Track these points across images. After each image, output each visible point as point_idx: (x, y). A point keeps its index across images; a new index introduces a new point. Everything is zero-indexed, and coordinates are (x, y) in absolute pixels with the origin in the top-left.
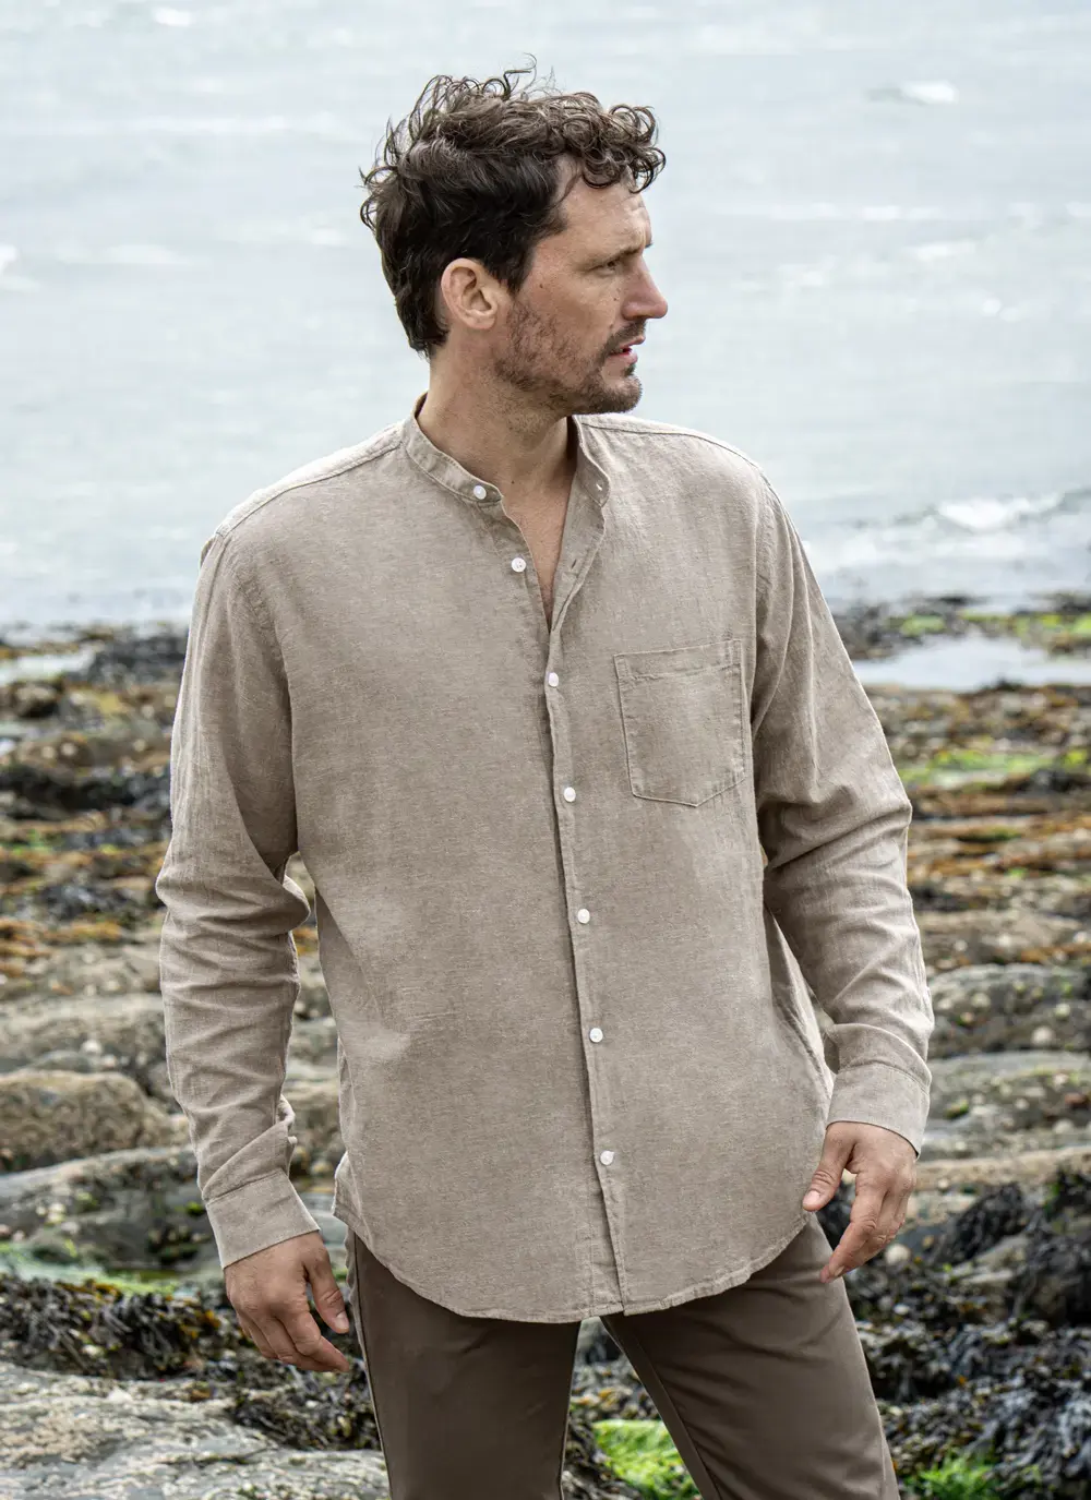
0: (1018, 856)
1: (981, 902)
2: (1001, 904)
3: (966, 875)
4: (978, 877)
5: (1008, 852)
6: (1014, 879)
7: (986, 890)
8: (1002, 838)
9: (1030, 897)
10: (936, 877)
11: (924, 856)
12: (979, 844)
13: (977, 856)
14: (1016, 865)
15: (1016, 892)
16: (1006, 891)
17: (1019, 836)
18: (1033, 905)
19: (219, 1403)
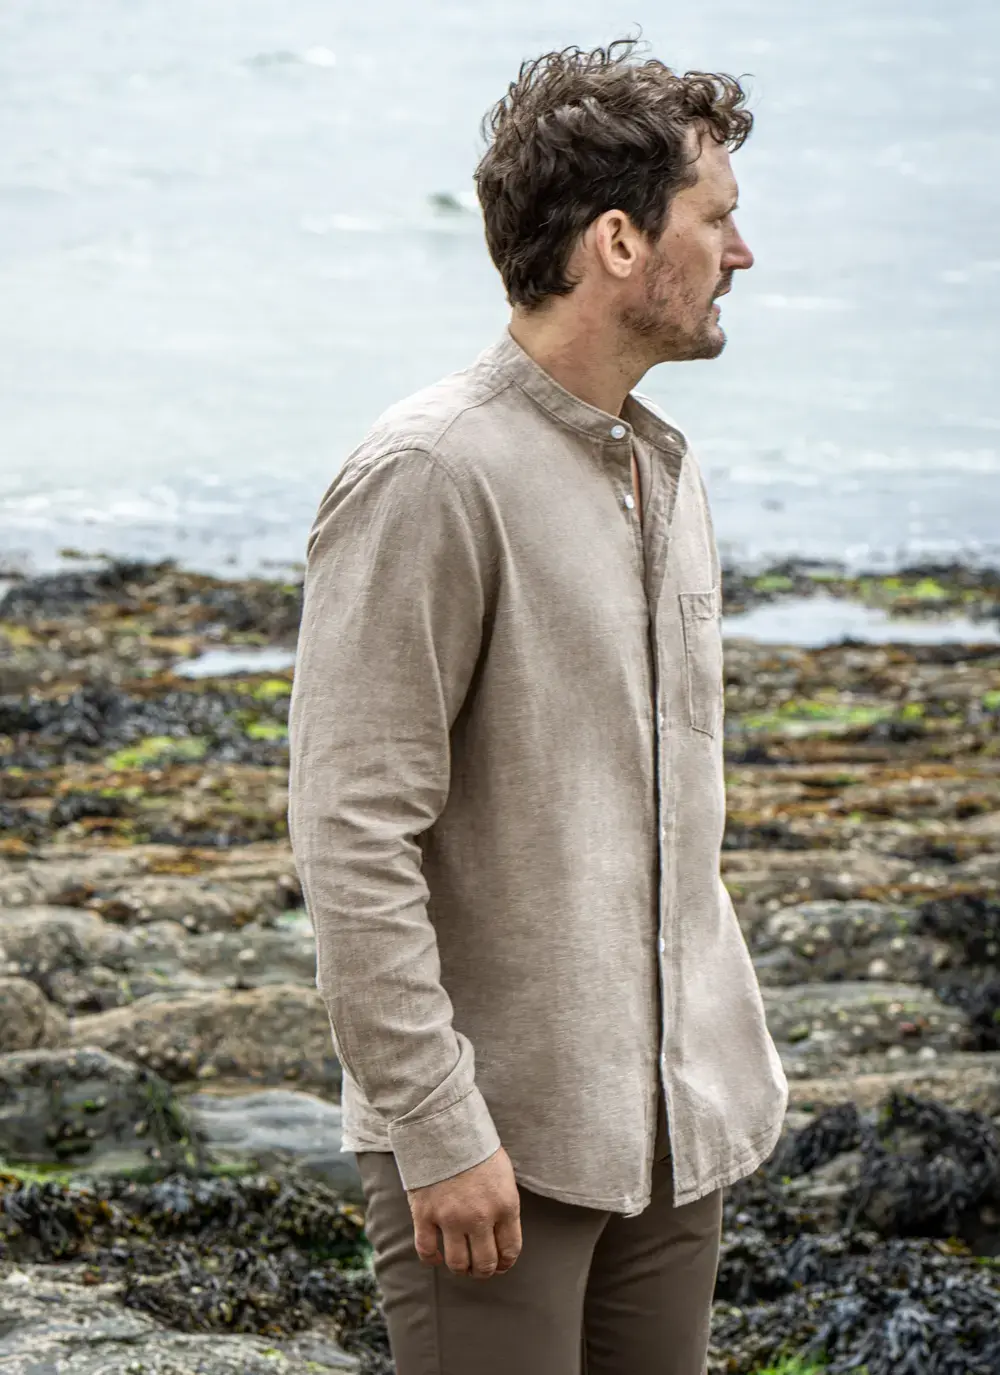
0: (860, 801)
1: (823, 842)
2: (842, 845)
3: (810, 816)
4: (821, 818)
5: (850, 796)
6: (854, 822)
7: (829, 832)
8: (844, 783)
9: (869, 838)
10: (783, 818)
11: (772, 798)
12: (822, 789)
13: (820, 799)
14: (856, 809)
15: (856, 834)
16: (846, 833)
17: (860, 782)
18: (872, 847)
19: (109, 1288)
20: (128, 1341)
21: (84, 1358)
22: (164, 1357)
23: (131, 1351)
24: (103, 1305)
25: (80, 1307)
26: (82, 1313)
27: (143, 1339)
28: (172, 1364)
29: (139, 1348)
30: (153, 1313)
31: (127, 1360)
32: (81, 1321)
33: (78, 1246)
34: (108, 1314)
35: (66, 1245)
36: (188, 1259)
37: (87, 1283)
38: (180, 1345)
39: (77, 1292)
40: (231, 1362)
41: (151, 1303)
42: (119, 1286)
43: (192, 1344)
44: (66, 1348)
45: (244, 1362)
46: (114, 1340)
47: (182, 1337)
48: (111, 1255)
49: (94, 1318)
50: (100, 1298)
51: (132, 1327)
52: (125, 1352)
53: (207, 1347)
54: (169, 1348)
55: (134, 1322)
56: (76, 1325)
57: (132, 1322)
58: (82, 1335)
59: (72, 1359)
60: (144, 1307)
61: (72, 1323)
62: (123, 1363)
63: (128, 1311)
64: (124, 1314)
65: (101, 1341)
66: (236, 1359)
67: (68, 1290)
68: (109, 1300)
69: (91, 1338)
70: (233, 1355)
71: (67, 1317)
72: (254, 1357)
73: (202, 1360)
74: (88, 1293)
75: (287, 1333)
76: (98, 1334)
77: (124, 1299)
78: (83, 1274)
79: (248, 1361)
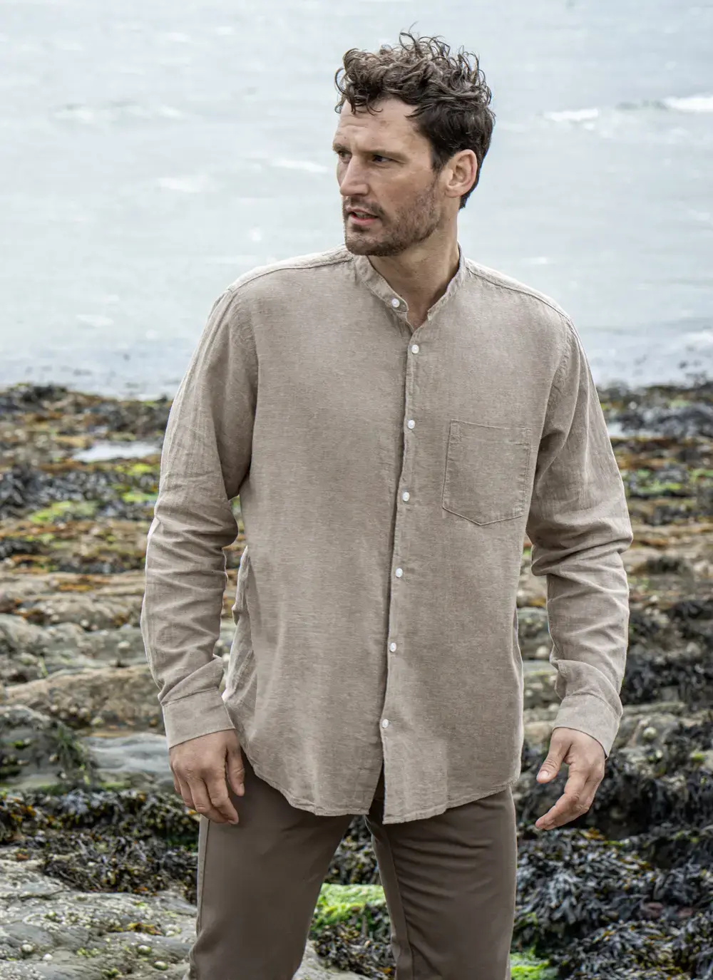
19: (34, 863)
20: (46, 898)
21: (18, 909)
22: (70, 908)
23: (48, 904)
24: (30, 874)
25: (14, 875)
26: (16, 880)
27: (56, 896)
28: (75, 912)
29: (53, 902)
30: (63, 879)
31: (46, 910)
32: (15, 885)
33: (12, 836)
34: (33, 880)
35: (5, 834)
36: (86, 843)
37: (19, 860)
38: (80, 899)
39: (12, 866)
40: (115, 911)
41: (61, 872)
42: (41, 861)
43: (89, 899)
44: (5, 903)
45: (123, 911)
46: (37, 897)
47: (82, 895)
48: (35, 841)
49: (24, 883)
50: (27, 870)
51: (49, 889)
52: (44, 905)
53: (98, 901)
54: (73, 902)
55: (50, 885)
56: (12, 887)
57: (48, 885)
58: (16, 893)
59: (9, 910)
60: (57, 875)
61: (8, 886)
62: (43, 912)
63: (46, 878)
64: (43, 880)
65: (28, 897)
66: (118, 909)
67: (6, 864)
68: (34, 871)
69: (21, 895)
70: (116, 907)
71: (6, 882)
72: (130, 908)
73: (95, 910)
74: (20, 866)
75: (152, 892)
76: (26, 893)
77: (44, 870)
78: (16, 854)
79: (126, 910)
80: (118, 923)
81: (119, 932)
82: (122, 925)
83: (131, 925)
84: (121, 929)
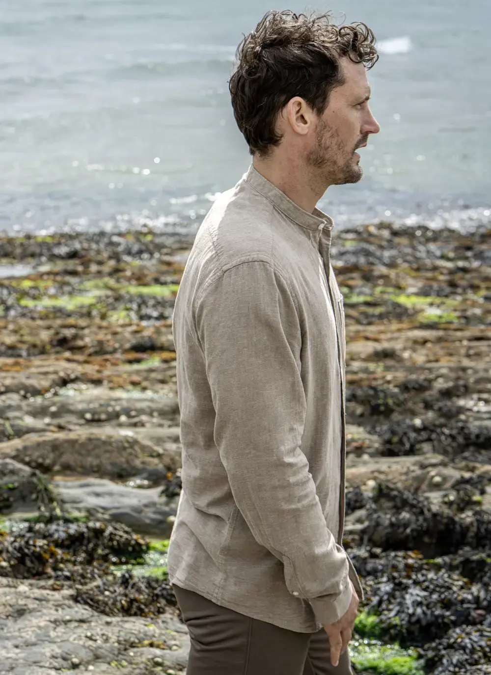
19: (67, 592)
20: (82, 621)
21: (63, 630)
22: (101, 630)
23: (85, 626)
24: (67, 602)
25: (56, 603)
26: (58, 606)
27: (90, 620)
28: (106, 633)
29: (88, 624)
30: (91, 606)
31: (85, 631)
32: (57, 610)
33: (43, 569)
34: (70, 607)
35: (38, 569)
36: (100, 576)
37: (54, 589)
38: (108, 623)
39: (52, 595)
40: (133, 631)
41: (89, 601)
42: (71, 592)
43: (114, 623)
44: (53, 625)
45: (139, 632)
46: (76, 621)
47: (109, 619)
48: (63, 575)
49: (63, 609)
50: (64, 598)
51: (83, 614)
52: (82, 627)
53: (120, 623)
54: (102, 625)
55: (84, 611)
56: (55, 612)
57: (81, 611)
58: (60, 618)
59: (57, 630)
60: (86, 603)
61: (53, 612)
62: (82, 633)
63: (79, 605)
64: (77, 607)
65: (70, 621)
66: (135, 630)
67: (48, 594)
68: (68, 599)
69: (64, 619)
70: (134, 628)
71: (51, 608)
72: (143, 629)
73: (119, 631)
74: (57, 595)
75: (155, 615)
76: (68, 618)
77: (76, 599)
78: (52, 585)
79: (142, 631)
80: (137, 641)
81: (138, 647)
82: (140, 642)
83: (146, 642)
84: (139, 645)
